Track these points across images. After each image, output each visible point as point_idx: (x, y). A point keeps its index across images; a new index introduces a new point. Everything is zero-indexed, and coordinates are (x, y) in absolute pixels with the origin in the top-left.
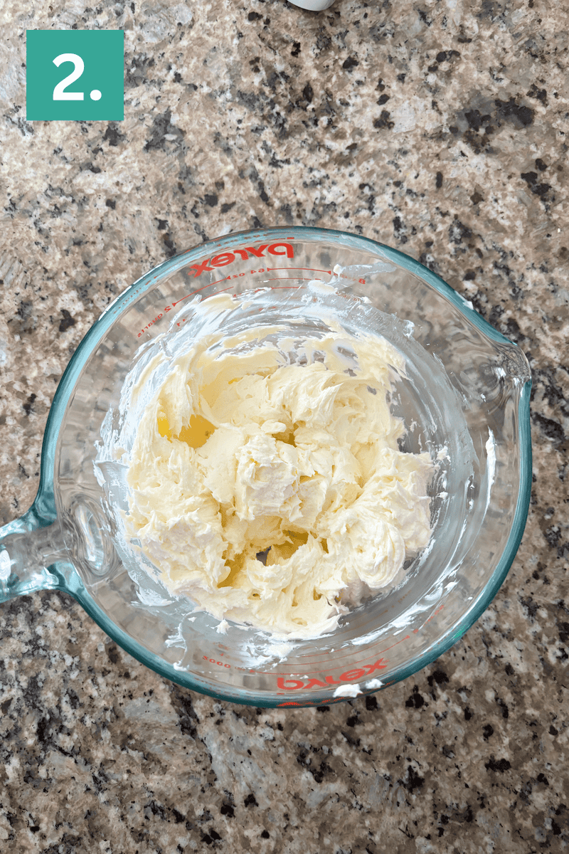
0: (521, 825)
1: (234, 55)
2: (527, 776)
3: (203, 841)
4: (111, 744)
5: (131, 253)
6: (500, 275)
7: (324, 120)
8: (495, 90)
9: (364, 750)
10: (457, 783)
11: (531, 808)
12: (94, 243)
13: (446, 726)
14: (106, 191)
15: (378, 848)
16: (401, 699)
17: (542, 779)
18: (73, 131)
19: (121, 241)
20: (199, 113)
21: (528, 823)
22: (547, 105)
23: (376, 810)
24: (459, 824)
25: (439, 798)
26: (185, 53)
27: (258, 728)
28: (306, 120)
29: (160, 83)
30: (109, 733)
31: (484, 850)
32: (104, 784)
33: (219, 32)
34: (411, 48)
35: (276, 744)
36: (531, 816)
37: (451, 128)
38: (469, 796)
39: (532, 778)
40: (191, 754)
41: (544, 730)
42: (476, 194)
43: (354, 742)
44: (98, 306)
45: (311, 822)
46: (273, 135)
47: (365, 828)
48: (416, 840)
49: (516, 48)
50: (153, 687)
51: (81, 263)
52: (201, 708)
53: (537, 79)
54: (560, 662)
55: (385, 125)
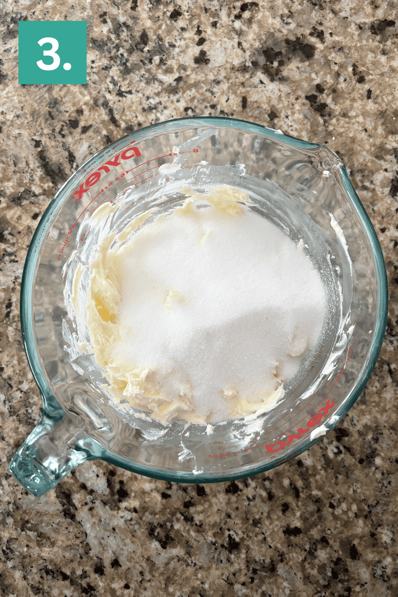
0: (310, 573)
1: (88, 11)
2: (313, 538)
3: (82, 592)
4: (14, 527)
5: (15, 166)
7: (157, 59)
8: (285, 32)
9: (196, 524)
10: (263, 545)
11: (317, 561)
13: (255, 505)
15: (207, 593)
16: (223, 488)
17: (324, 541)
21: (314, 572)
22: (324, 42)
23: (205, 566)
24: (265, 574)
25: (251, 556)
26: (50, 11)
27: (120, 512)
28: (143, 59)
30: (12, 520)
31: (283, 591)
32: (10, 555)
35: (133, 523)
36: (317, 567)
37: (252, 63)
38: (272, 554)
39: (317, 540)
40: (72, 532)
41: (325, 505)
42: (272, 112)
43: (189, 519)
45: (159, 576)
46: (118, 72)
47: (198, 579)
48: (235, 587)
52: (78, 499)
53: (317, 22)
54: (336, 457)
55: (203, 61)
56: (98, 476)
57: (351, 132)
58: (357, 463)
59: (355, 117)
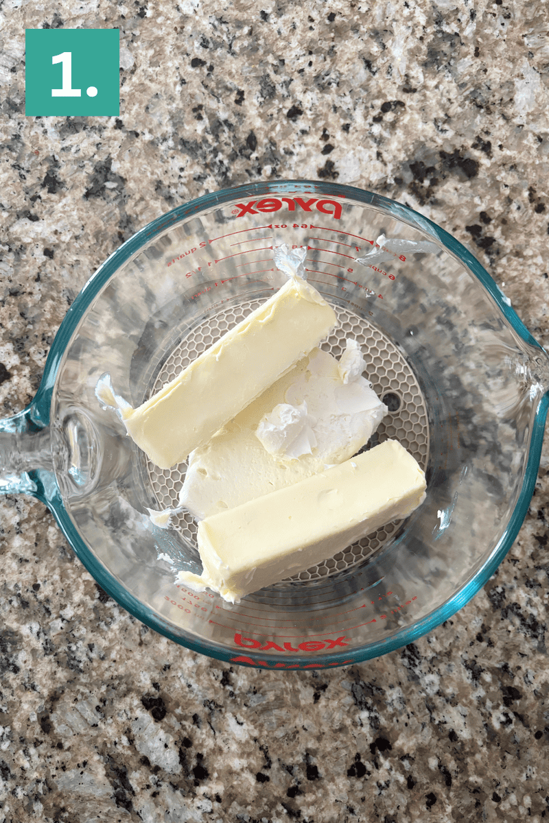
1: (177, 102)
4: (44, 817)
6: (442, 331)
7: (267, 169)
8: (440, 142)
12: (31, 293)
13: (389, 796)
14: (44, 240)
16: (343, 768)
18: (10, 178)
19: (59, 292)
20: (140, 160)
22: (491, 157)
26: (127, 99)
27: (196, 800)
28: (250, 168)
29: (101, 129)
30: (42, 806)
33: (162, 78)
34: (355, 97)
35: (214, 816)
37: (396, 179)
41: (487, 797)
43: (294, 814)
44: (34, 359)
46: (215, 184)
49: (461, 99)
50: (87, 758)
51: (18, 315)
52: (137, 780)
53: (482, 130)
54: (504, 728)
55: (329, 174)
56: (166, 746)
57: (526, 276)
58: (533, 738)
59: (532, 257)
